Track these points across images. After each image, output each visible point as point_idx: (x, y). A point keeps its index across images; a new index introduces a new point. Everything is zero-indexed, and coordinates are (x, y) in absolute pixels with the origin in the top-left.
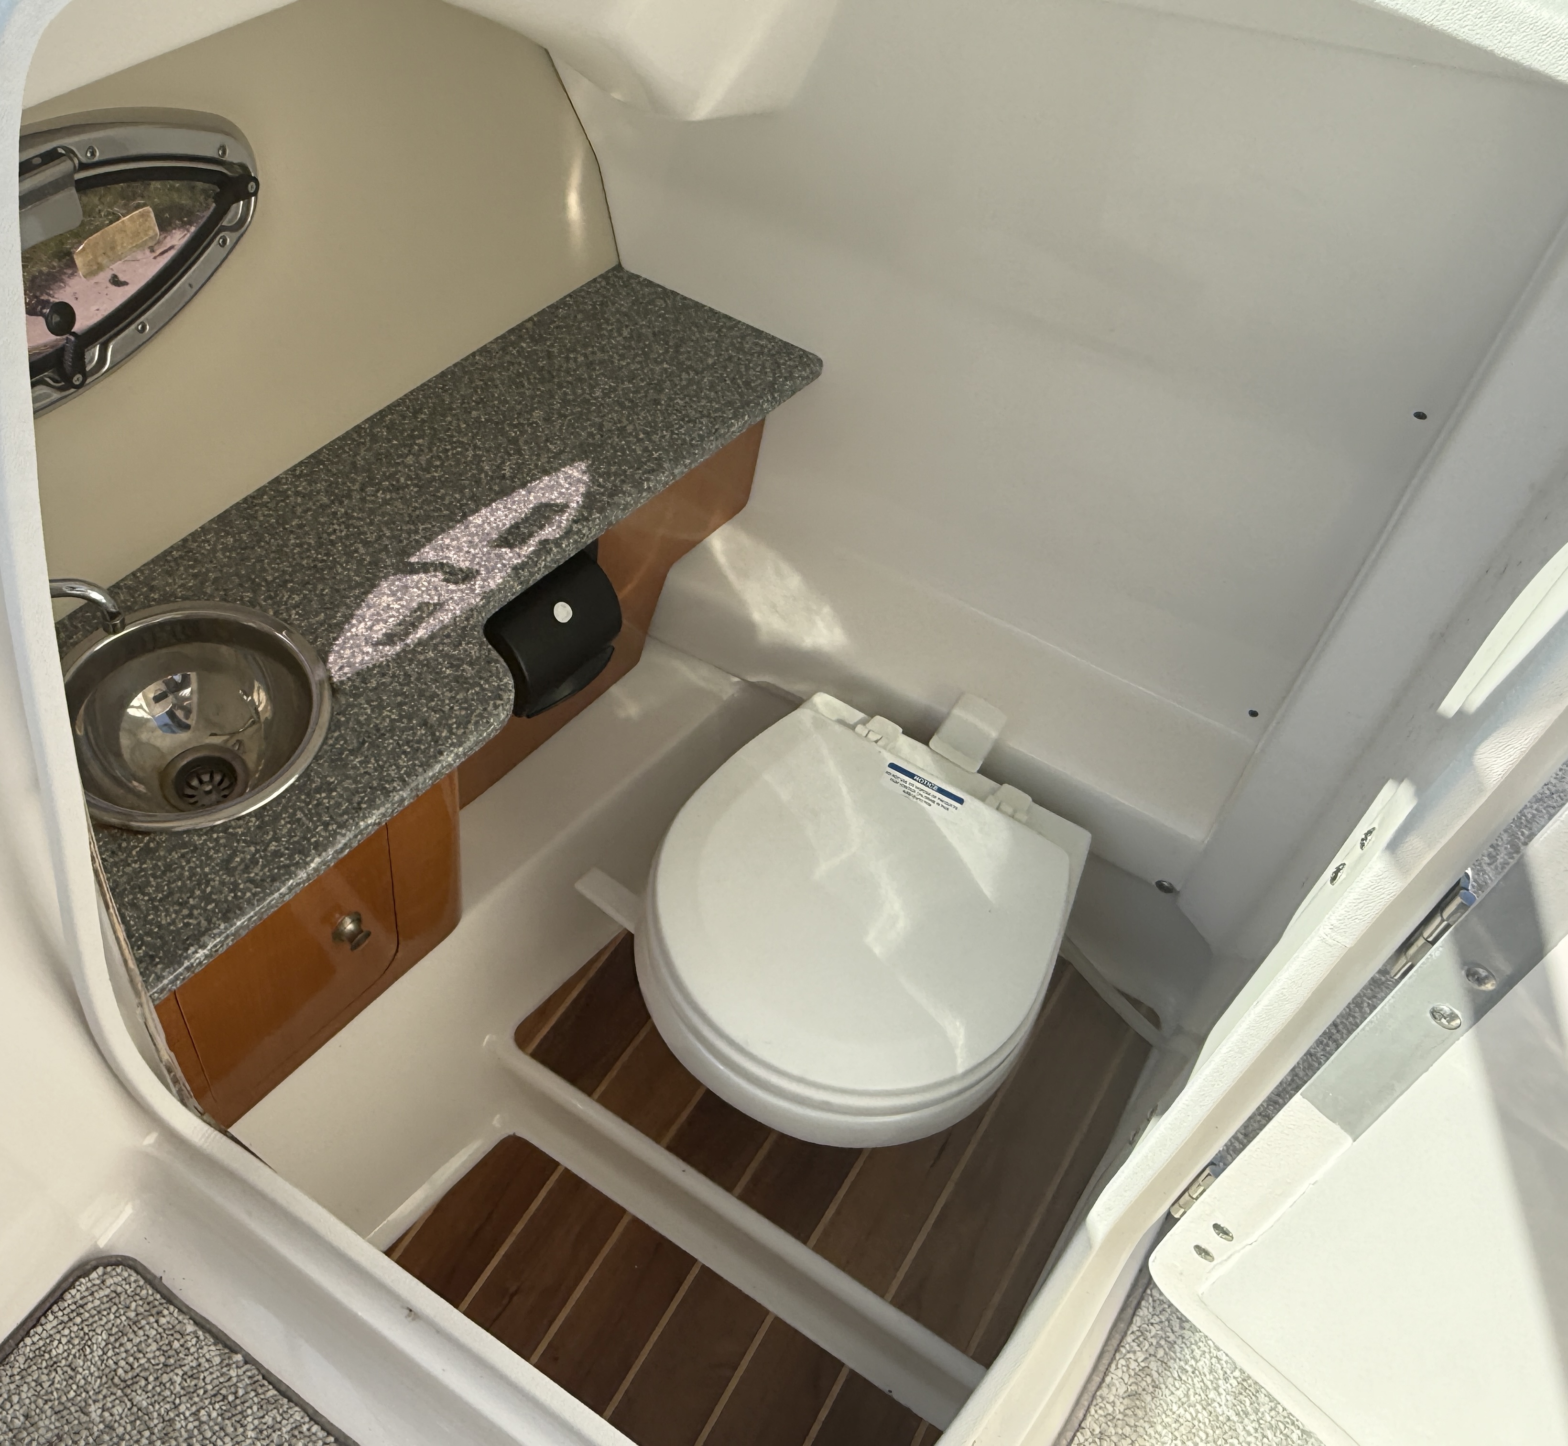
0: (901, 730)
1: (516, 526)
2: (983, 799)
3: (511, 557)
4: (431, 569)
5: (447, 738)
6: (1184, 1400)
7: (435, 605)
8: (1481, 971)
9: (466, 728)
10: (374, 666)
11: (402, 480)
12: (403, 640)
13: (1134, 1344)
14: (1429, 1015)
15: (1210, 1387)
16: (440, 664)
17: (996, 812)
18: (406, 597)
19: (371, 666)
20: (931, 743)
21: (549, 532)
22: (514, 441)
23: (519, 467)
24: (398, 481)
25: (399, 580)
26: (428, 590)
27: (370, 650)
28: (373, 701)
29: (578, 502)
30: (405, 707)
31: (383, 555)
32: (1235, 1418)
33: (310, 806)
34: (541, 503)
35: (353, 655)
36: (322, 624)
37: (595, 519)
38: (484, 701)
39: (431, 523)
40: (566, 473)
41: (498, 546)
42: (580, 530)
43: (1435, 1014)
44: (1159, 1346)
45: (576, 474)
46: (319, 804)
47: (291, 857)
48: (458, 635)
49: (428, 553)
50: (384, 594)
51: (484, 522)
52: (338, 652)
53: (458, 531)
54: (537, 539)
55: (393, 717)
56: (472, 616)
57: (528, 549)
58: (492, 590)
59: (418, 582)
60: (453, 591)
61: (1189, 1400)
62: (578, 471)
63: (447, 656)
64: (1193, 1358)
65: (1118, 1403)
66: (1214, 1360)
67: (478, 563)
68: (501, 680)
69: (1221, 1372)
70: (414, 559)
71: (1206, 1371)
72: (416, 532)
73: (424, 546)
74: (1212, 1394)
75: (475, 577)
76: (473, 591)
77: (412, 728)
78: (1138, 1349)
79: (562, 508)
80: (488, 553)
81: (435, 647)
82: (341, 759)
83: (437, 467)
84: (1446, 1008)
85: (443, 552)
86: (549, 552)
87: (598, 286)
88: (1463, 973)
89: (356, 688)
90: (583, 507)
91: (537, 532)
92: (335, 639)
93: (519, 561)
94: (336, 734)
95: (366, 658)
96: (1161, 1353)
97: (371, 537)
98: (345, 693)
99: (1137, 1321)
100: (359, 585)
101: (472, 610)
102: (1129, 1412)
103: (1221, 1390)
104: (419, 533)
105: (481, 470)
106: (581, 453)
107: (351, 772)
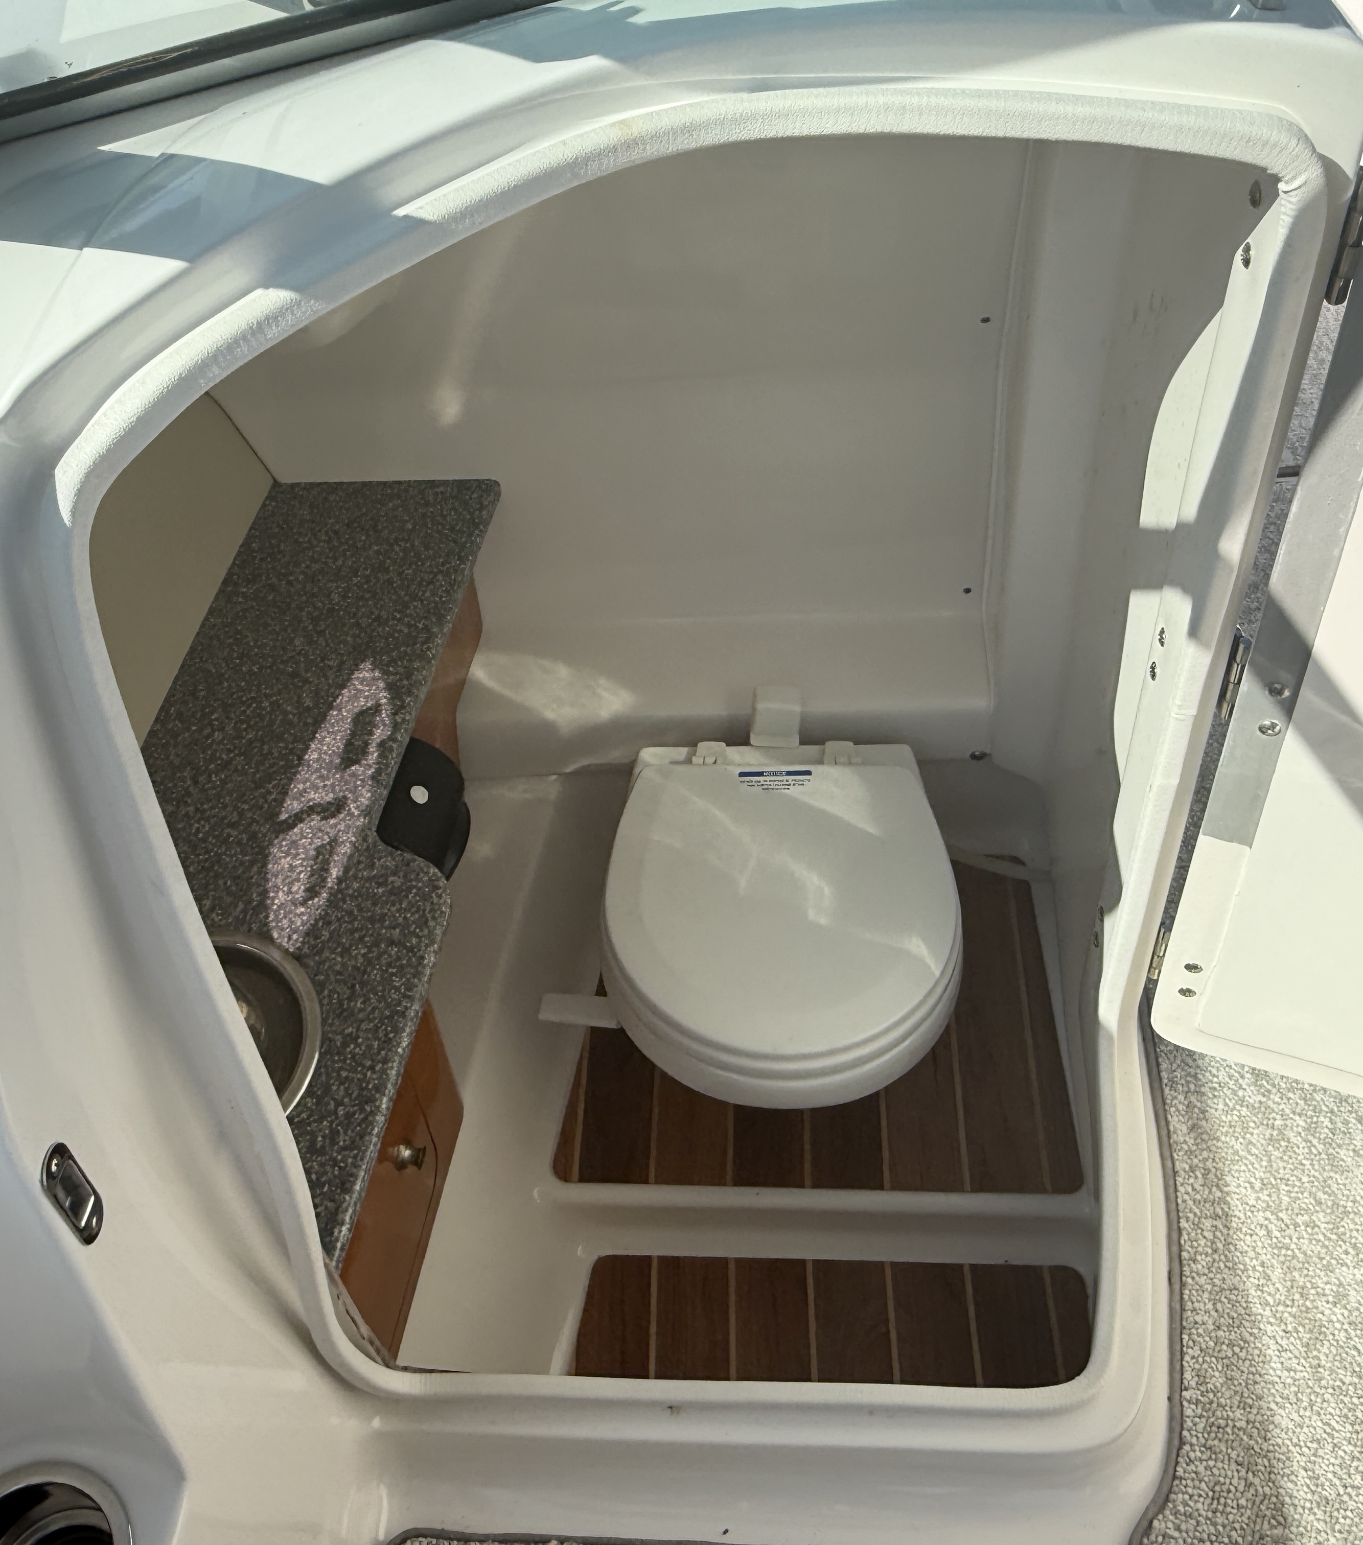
0: (724, 744)
1: (349, 744)
2: (821, 762)
3: (364, 770)
4: (305, 816)
5: (419, 943)
6: (1226, 1109)
7: (329, 843)
8: (1276, 685)
9: (428, 927)
10: (316, 921)
11: (224, 756)
12: (324, 887)
13: (1172, 1092)
14: (1259, 733)
15: (1236, 1089)
16: (368, 889)
17: (837, 767)
18: (301, 850)
19: (312, 922)
20: (752, 741)
21: (379, 734)
22: (295, 675)
23: (317, 693)
24: (222, 759)
25: (284, 839)
26: (314, 835)
27: (303, 910)
28: (336, 948)
29: (385, 697)
30: (367, 939)
31: (255, 827)
32: (1264, 1099)
33: (348, 1062)
34: (356, 714)
35: (292, 922)
36: (245, 911)
37: (409, 703)
38: (426, 898)
39: (275, 779)
40: (358, 678)
41: (345, 768)
42: (404, 719)
43: (1262, 730)
44: (1188, 1082)
45: (367, 675)
46: (354, 1056)
47: (362, 1110)
48: (367, 858)
49: (292, 804)
50: (280, 858)
51: (320, 754)
52: (277, 926)
53: (303, 773)
54: (374, 745)
55: (363, 951)
56: (367, 835)
57: (373, 755)
58: (367, 806)
59: (301, 833)
60: (336, 825)
61: (1229, 1106)
62: (367, 671)
63: (369, 879)
64: (1214, 1076)
65: (1187, 1139)
66: (1227, 1069)
67: (340, 791)
68: (428, 873)
69: (1236, 1074)
70: (283, 817)
71: (1227, 1079)
72: (269, 793)
73: (283, 801)
74: (1240, 1093)
75: (346, 803)
76: (352, 815)
77: (385, 952)
78: (1176, 1094)
79: (377, 708)
80: (342, 777)
81: (355, 877)
82: (345, 1010)
83: (245, 729)
84: (1267, 723)
85: (304, 797)
86: (391, 749)
87: (271, 508)
88: (1267, 692)
89: (315, 946)
90: (392, 698)
91: (370, 739)
92: (267, 917)
93: (373, 770)
94: (326, 992)
95: (305, 918)
96: (1192, 1087)
97: (235, 817)
98: (307, 956)
99: (1164, 1075)
100: (252, 863)
101: (363, 830)
102: (1199, 1141)
103: (1244, 1086)
104: (272, 793)
105: (286, 713)
106: (358, 657)
107: (361, 1016)
